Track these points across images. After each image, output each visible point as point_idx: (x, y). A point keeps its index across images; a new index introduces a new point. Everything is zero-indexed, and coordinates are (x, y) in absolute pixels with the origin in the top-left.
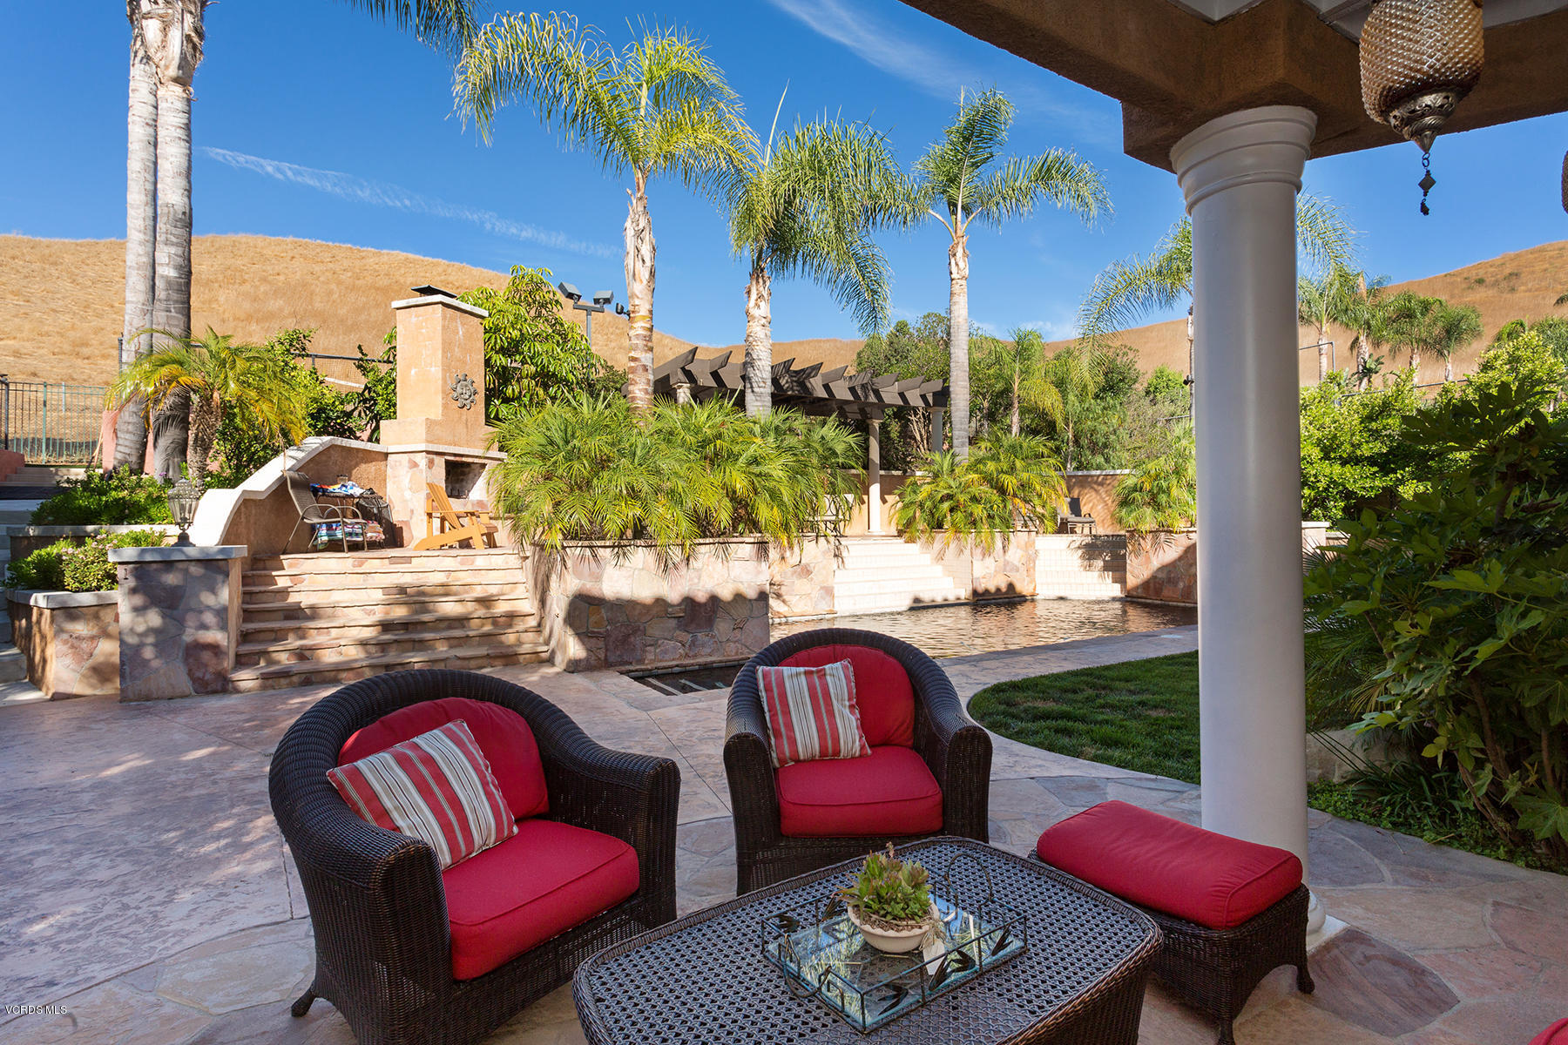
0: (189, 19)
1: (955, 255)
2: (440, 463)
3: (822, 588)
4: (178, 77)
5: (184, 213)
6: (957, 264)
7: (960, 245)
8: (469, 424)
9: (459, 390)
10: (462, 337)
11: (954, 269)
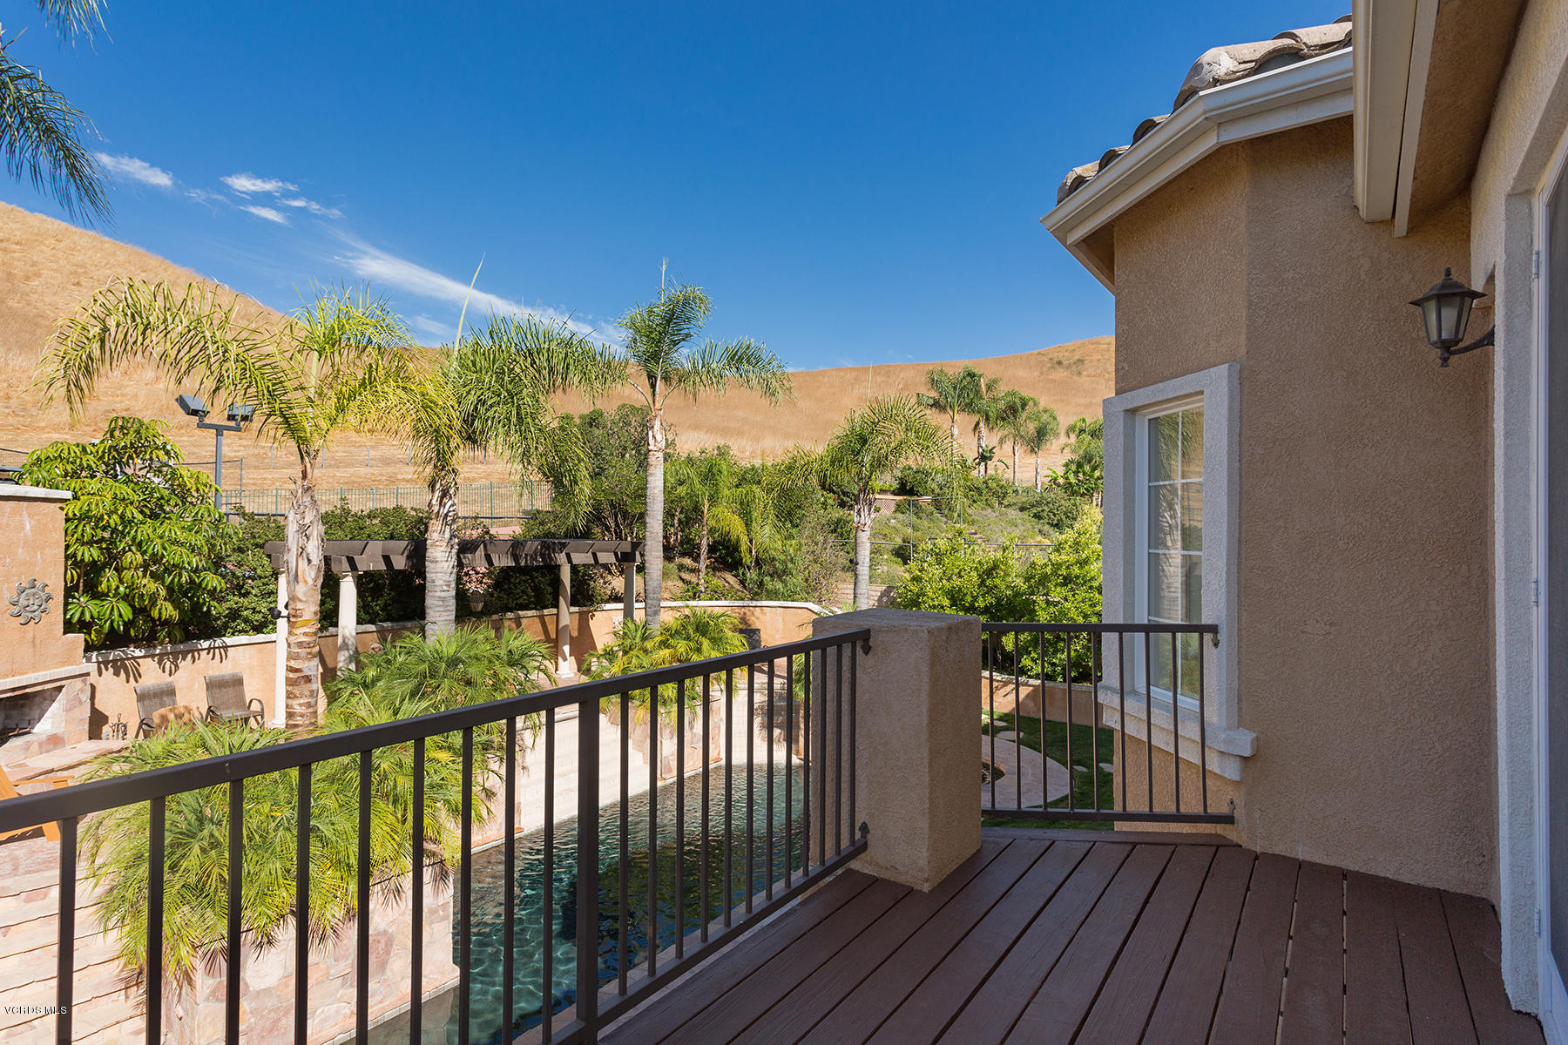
6: (654, 437)
7: (658, 418)
8: (38, 642)
9: (23, 602)
10: (30, 533)
11: (651, 441)
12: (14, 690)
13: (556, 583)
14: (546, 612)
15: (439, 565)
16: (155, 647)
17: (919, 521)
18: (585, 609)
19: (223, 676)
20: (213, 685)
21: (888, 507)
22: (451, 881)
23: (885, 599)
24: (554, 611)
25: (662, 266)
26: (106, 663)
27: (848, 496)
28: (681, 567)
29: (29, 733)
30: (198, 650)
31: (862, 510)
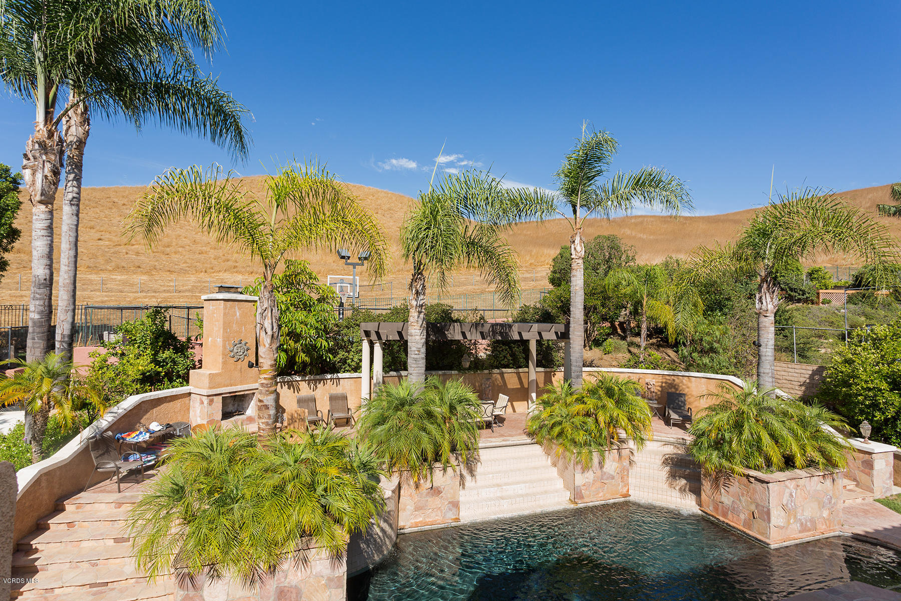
0: (48, 166)
1: (574, 242)
2: (218, 401)
3: (450, 503)
4: (42, 200)
5: (45, 279)
6: (575, 249)
7: (578, 234)
8: (243, 370)
9: (235, 351)
10: (239, 317)
11: (573, 252)
12: (230, 393)
13: (527, 351)
14: (521, 370)
15: (413, 338)
16: (306, 376)
17: (873, 311)
18: (548, 370)
19: (338, 394)
20: (333, 398)
21: (838, 300)
22: (345, 562)
23: (817, 377)
24: (526, 370)
25: (582, 126)
26: (284, 382)
27: (795, 292)
28: (631, 344)
29: (243, 414)
30: (326, 379)
31: (764, 298)
